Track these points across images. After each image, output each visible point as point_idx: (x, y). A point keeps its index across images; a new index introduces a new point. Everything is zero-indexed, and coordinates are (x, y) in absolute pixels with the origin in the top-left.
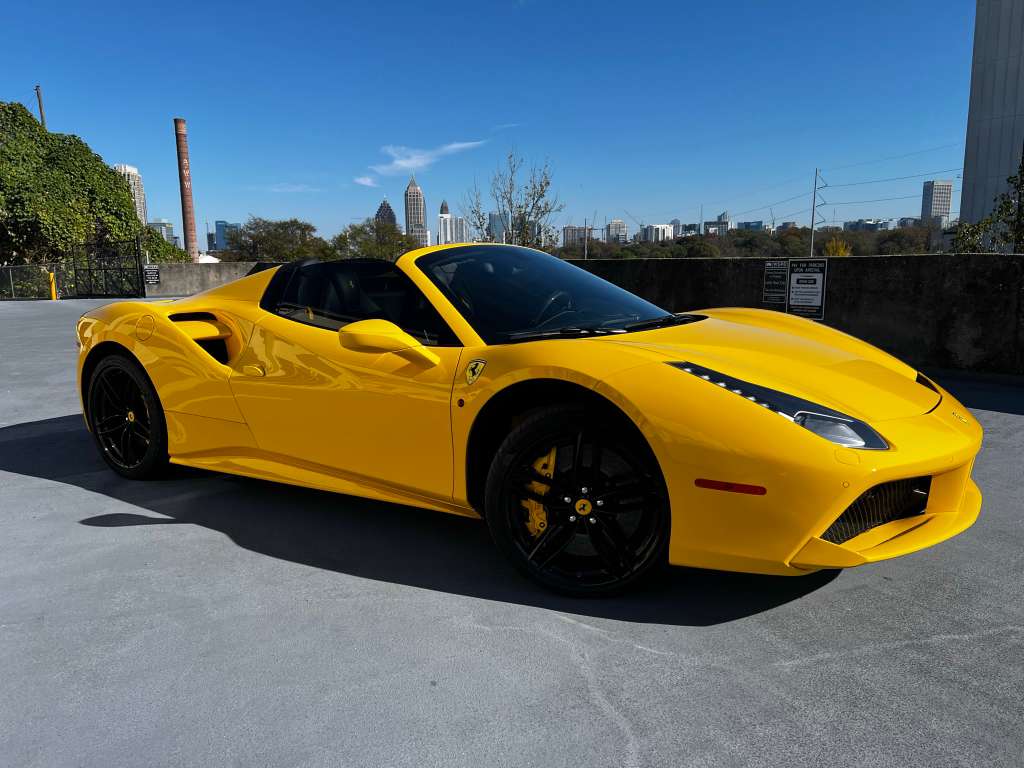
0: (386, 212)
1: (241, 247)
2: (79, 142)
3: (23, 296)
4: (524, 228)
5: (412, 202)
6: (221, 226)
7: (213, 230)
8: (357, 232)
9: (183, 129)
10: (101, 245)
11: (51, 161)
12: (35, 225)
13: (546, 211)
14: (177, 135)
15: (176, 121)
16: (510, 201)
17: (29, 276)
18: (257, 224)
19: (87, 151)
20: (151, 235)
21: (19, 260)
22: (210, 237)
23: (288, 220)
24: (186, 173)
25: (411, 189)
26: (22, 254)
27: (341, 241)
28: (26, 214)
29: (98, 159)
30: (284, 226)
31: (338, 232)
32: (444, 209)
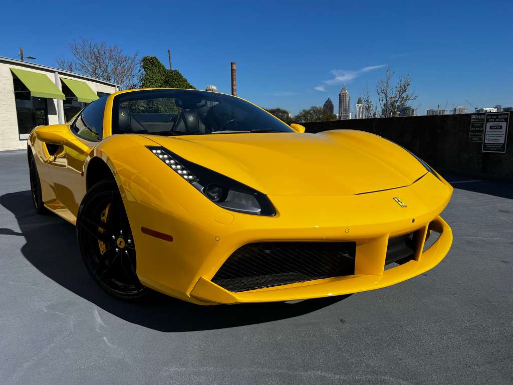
0: (329, 105)
2: (178, 73)
5: (342, 98)
9: (235, 67)
13: (407, 99)
14: (232, 70)
15: (232, 63)
16: (386, 95)
19: (181, 77)
24: (234, 88)
25: (343, 92)
29: (185, 80)
32: (359, 102)
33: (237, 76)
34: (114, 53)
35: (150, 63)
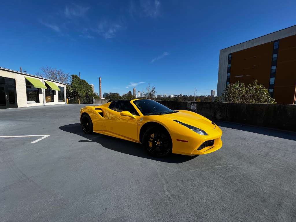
0: (130, 92)
1: (108, 97)
2: (85, 81)
3: (75, 103)
4: (151, 95)
5: (134, 91)
6: (105, 93)
7: (104, 94)
8: (126, 95)
10: (87, 96)
11: (80, 83)
12: (77, 93)
13: (154, 92)
14: (100, 80)
15: (100, 78)
16: (149, 91)
17: (76, 100)
18: (111, 93)
20: (95, 95)
21: (75, 98)
22: (104, 95)
23: (115, 93)
24: (100, 86)
25: (134, 89)
26: (75, 97)
27: (123, 96)
28: (76, 91)
29: (87, 83)
30: (114, 94)
31: (123, 95)
32: (139, 92)
33: (101, 82)
34: (60, 72)
35: (74, 77)
